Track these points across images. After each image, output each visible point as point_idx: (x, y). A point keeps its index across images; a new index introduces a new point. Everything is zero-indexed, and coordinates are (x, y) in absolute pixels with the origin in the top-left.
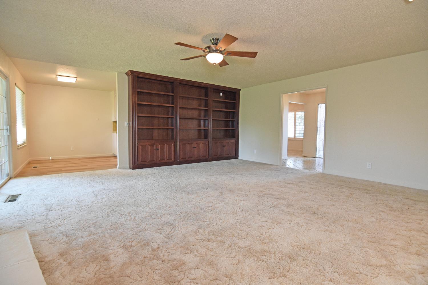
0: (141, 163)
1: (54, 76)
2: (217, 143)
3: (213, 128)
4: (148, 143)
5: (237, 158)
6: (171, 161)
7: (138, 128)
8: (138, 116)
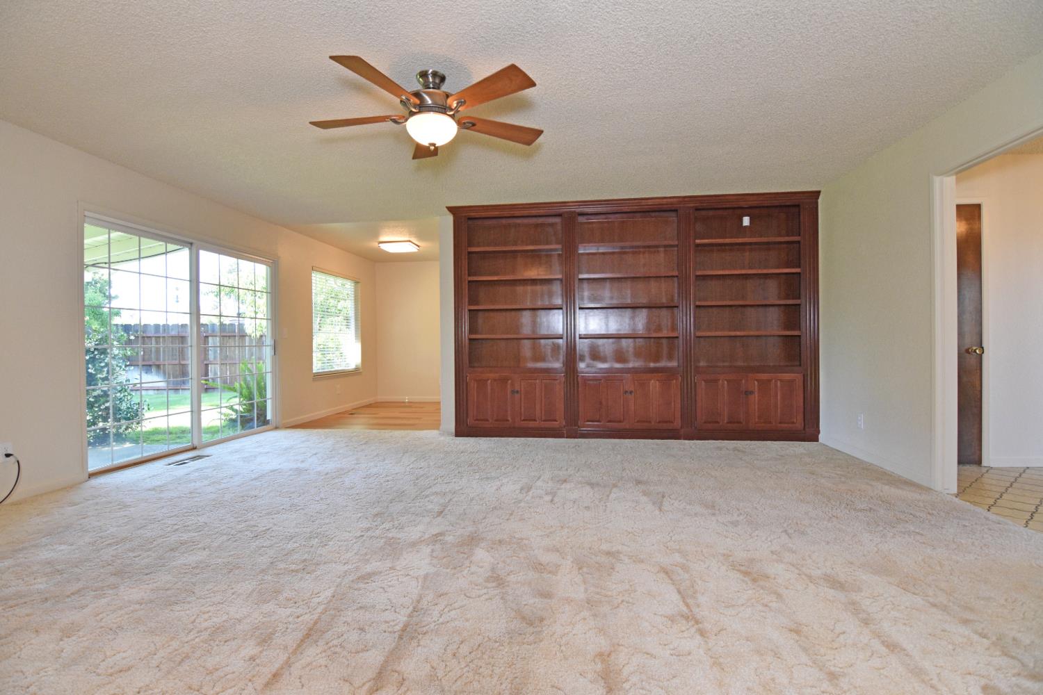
0: (477, 422)
1: (376, 244)
2: (716, 381)
3: (699, 334)
4: (492, 375)
5: (815, 438)
6: (555, 424)
7: (470, 340)
8: (470, 310)
